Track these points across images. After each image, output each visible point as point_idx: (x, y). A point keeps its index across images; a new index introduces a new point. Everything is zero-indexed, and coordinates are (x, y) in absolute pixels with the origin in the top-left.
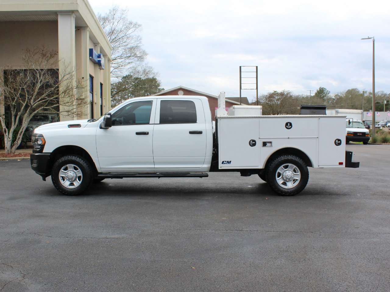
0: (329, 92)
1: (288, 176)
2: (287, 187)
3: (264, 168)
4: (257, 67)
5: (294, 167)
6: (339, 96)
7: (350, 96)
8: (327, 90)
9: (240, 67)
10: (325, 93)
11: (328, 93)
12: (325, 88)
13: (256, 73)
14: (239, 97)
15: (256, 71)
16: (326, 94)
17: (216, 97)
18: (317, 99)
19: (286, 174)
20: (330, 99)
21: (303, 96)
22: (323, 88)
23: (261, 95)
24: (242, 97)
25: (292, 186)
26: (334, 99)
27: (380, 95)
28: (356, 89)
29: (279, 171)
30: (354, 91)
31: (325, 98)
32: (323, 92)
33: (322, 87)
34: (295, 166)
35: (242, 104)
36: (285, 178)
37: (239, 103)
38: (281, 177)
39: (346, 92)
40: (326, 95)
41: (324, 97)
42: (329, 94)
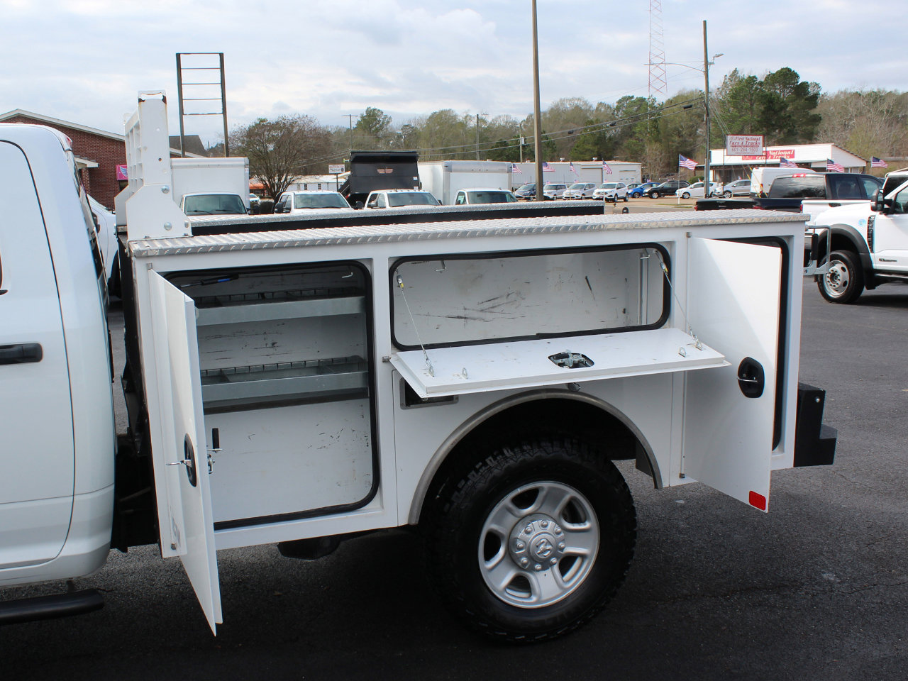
0: (390, 118)
1: (542, 547)
2: (534, 599)
3: (415, 521)
4: (221, 55)
5: (567, 498)
6: (413, 127)
7: (438, 128)
8: (384, 114)
9: (178, 56)
10: (379, 121)
11: (388, 122)
12: (379, 110)
13: (219, 70)
14: (179, 134)
15: (219, 66)
16: (383, 123)
17: (120, 138)
18: (363, 135)
19: (532, 539)
20: (392, 134)
21: (330, 129)
22: (374, 110)
23: (236, 129)
24: (185, 135)
25: (558, 591)
26: (400, 137)
27: (503, 124)
28: (449, 110)
29: (494, 527)
30: (446, 115)
31: (381, 133)
32: (376, 119)
33: (372, 108)
34: (571, 493)
35: (187, 154)
36: (524, 560)
37: (180, 152)
38: (502, 551)
39: (428, 118)
40: (382, 126)
41: (377, 130)
42: (390, 124)
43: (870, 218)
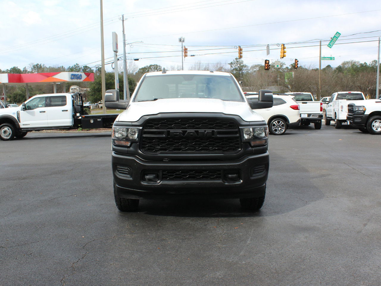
43: (17, 112)
